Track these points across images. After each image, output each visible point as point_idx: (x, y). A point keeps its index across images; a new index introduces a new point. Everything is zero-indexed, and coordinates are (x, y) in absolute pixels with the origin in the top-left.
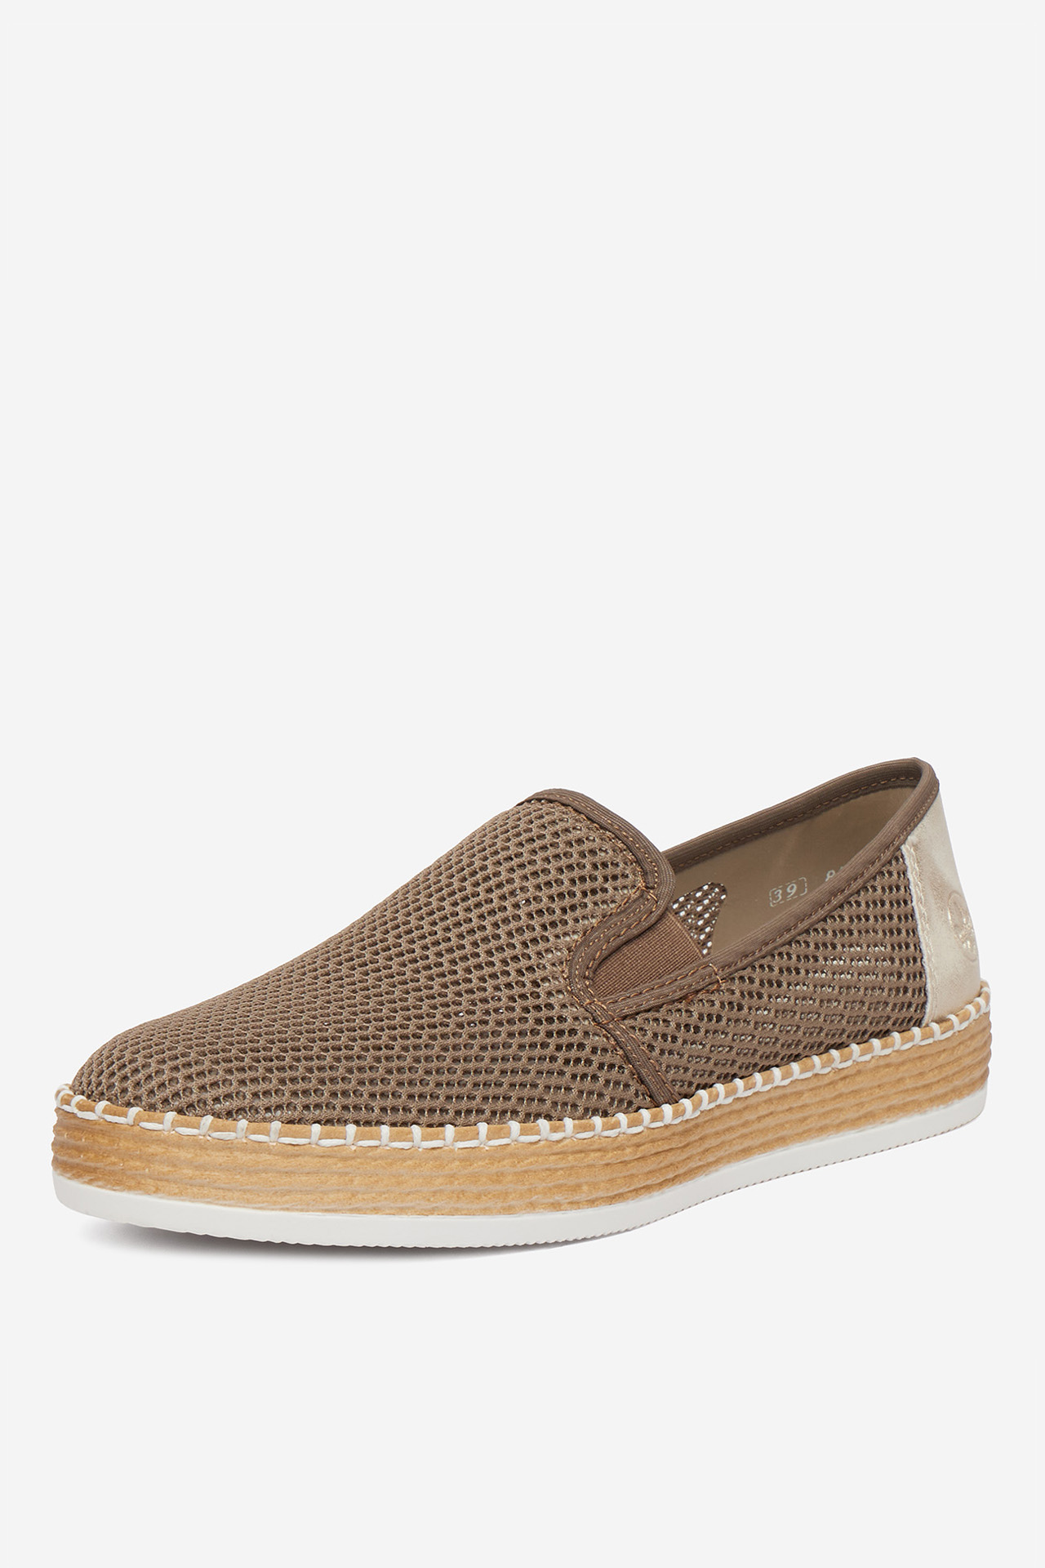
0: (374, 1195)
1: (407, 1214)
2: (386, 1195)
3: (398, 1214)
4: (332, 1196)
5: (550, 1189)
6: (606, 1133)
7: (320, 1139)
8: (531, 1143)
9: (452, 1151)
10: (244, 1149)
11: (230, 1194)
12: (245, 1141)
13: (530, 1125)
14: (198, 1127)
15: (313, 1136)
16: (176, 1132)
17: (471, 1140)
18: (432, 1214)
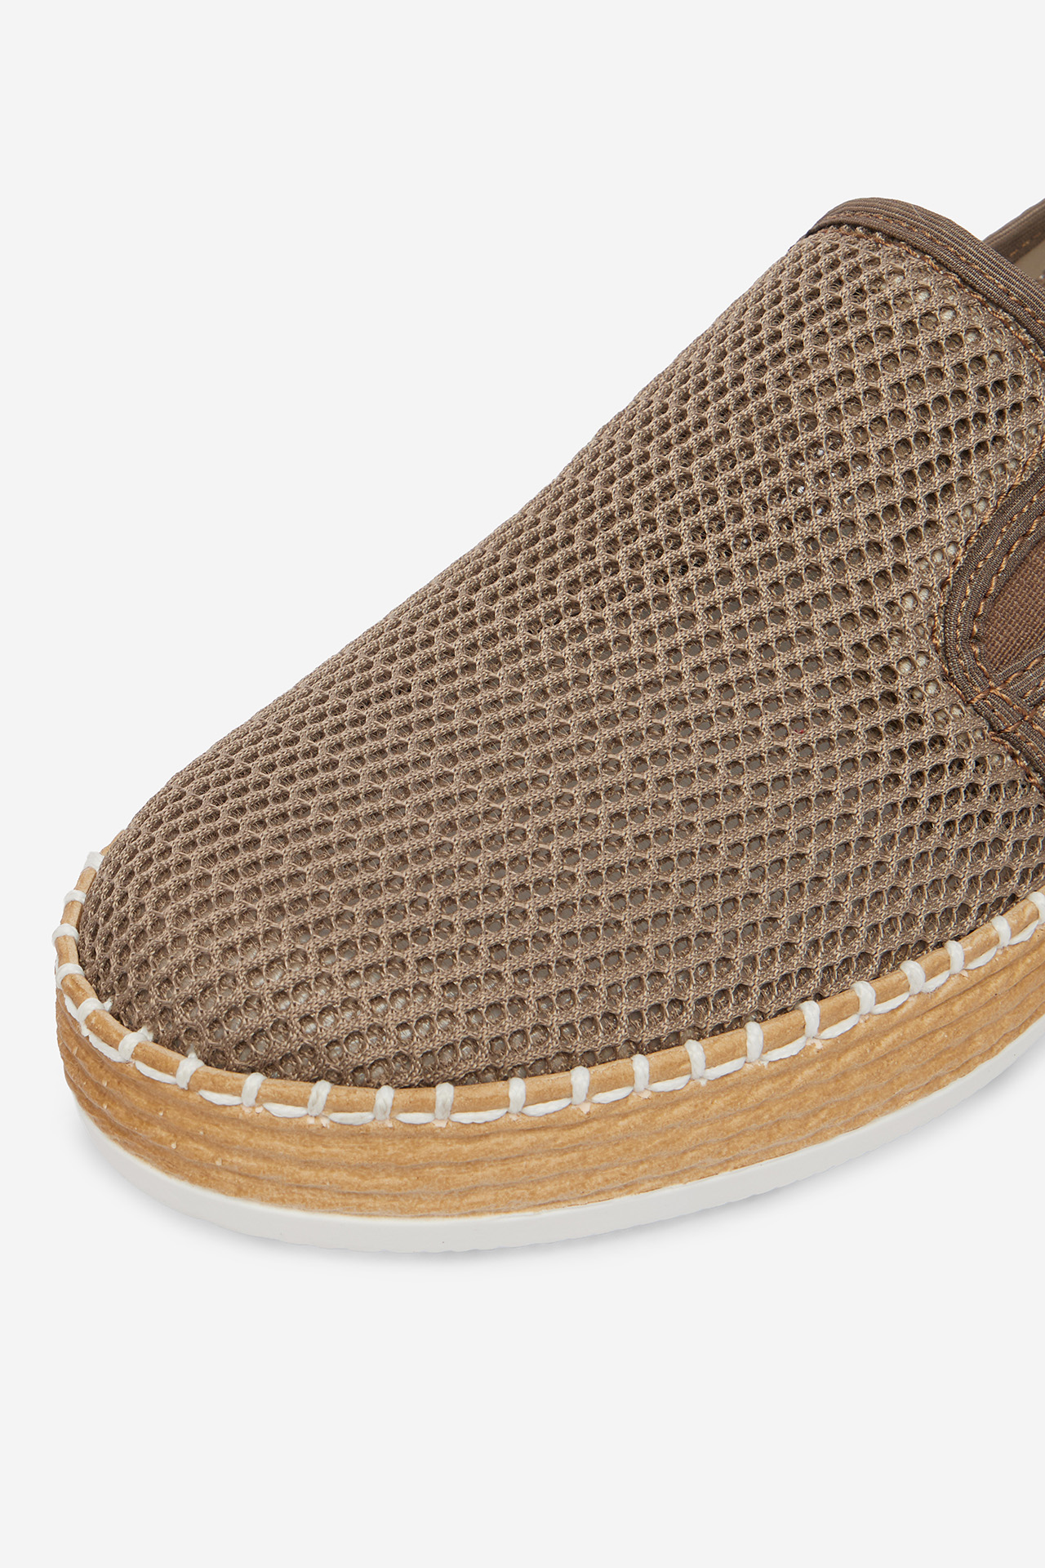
0: (623, 1169)
1: (681, 1181)
2: (646, 1166)
3: (665, 1184)
4: (550, 1188)
5: (924, 1066)
6: (1017, 940)
7: (525, 1106)
8: (893, 1011)
9: (760, 1069)
10: (389, 1135)
11: (370, 1202)
12: (390, 1125)
13: (890, 979)
14: (303, 1102)
15: (511, 1104)
16: (266, 1110)
17: (791, 1042)
18: (725, 1169)
